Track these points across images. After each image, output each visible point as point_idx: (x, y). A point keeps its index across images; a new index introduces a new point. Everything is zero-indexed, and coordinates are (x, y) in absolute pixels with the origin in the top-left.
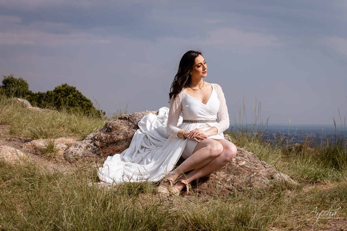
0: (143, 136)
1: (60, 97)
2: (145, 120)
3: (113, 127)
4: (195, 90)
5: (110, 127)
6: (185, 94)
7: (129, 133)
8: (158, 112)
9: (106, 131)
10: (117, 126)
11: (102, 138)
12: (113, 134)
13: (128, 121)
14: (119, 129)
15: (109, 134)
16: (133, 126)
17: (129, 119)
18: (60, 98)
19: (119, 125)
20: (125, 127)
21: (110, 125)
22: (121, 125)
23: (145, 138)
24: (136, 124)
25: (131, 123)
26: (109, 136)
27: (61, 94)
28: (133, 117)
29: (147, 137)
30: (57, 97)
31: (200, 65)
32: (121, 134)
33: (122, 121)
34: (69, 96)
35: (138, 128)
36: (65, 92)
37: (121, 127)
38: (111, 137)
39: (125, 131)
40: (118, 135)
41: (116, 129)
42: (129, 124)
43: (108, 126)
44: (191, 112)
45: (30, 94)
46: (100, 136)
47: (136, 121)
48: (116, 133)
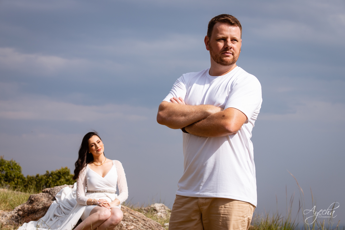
0: (56, 206)
1: (50, 181)
2: (61, 193)
3: (35, 199)
4: (97, 165)
5: (33, 199)
6: (89, 169)
7: (47, 204)
8: (73, 187)
9: (29, 203)
10: (38, 198)
11: (25, 208)
12: (34, 205)
13: (48, 194)
14: (39, 201)
15: (31, 205)
16: (52, 198)
17: (49, 192)
18: (50, 183)
19: (40, 197)
20: (44, 199)
21: (33, 197)
22: (42, 197)
23: (59, 208)
24: (54, 196)
25: (50, 196)
26: (30, 206)
27: (53, 178)
28: (53, 190)
29: (60, 208)
30: (48, 182)
31: (93, 144)
32: (41, 205)
33: (44, 194)
34: (60, 181)
35: (55, 200)
36: (58, 176)
37: (41, 199)
38: (32, 207)
39: (44, 202)
40: (38, 205)
41: (37, 201)
42: (49, 196)
43: (31, 198)
44: (92, 184)
45: (22, 178)
46: (23, 207)
47: (55, 194)
48: (37, 204)
